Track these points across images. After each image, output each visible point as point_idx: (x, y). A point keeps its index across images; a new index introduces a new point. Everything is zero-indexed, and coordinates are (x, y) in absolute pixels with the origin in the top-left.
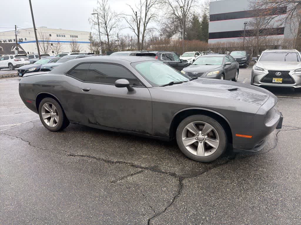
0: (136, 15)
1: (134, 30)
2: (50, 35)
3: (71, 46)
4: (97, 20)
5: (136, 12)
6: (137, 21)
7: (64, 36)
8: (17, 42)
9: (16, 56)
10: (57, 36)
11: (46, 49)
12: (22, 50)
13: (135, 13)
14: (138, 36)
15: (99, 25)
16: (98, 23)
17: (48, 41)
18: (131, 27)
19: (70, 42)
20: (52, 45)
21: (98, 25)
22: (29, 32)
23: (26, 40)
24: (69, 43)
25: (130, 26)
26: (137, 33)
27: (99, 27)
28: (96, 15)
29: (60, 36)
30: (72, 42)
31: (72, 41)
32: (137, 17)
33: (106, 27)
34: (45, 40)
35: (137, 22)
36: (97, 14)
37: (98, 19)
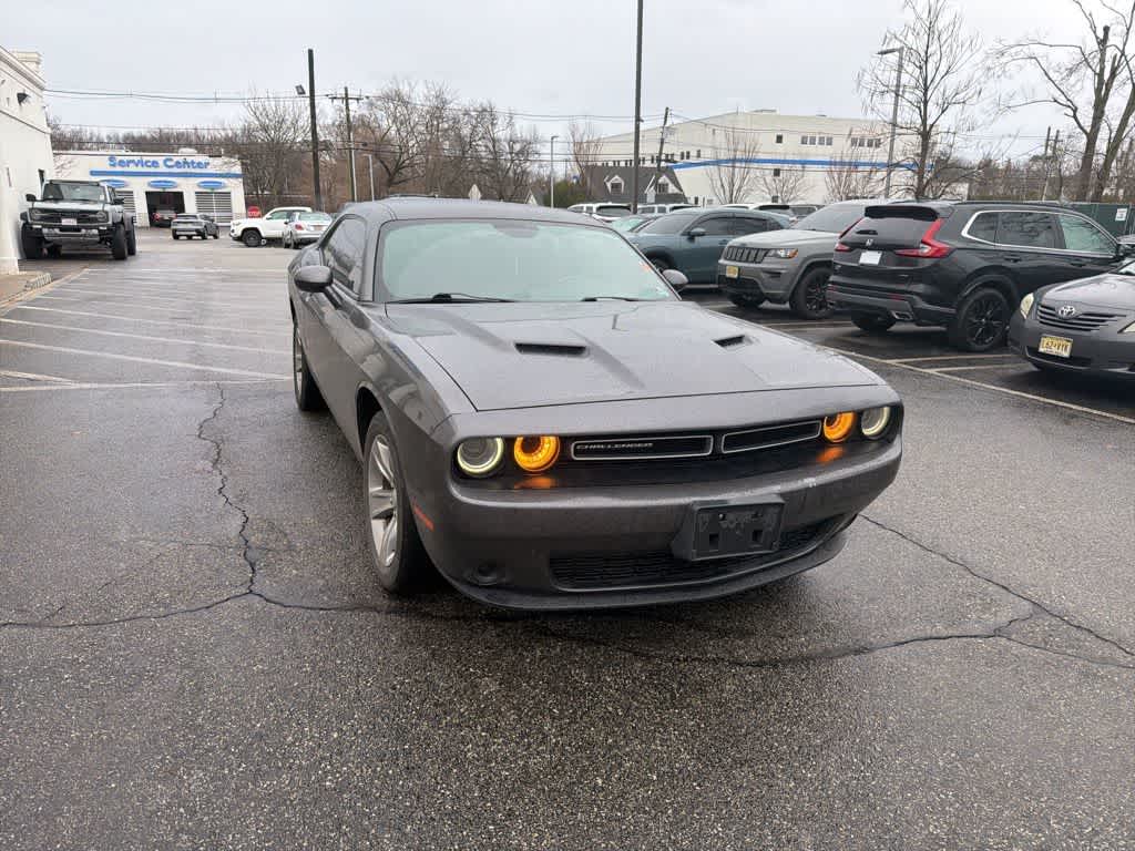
0: (1103, 43)
1: (1075, 111)
2: (779, 139)
3: (828, 180)
4: (895, 74)
5: (1106, 29)
6: (1102, 70)
7: (830, 143)
8: (659, 165)
9: (601, 208)
10: (804, 142)
11: (736, 187)
12: (676, 191)
13: (1101, 36)
14: (1092, 139)
15: (897, 95)
16: (898, 86)
17: (747, 161)
18: (1062, 99)
19: (830, 163)
20: (777, 173)
21: (893, 95)
22: (714, 130)
23: (699, 156)
24: (827, 167)
25: (1057, 94)
26: (1087, 123)
27: (896, 104)
28: (893, 58)
29: (813, 142)
30: (835, 163)
31: (838, 160)
32: (1103, 52)
33: (926, 103)
34: (739, 155)
35: (1101, 75)
36: (900, 50)
37: (900, 72)
